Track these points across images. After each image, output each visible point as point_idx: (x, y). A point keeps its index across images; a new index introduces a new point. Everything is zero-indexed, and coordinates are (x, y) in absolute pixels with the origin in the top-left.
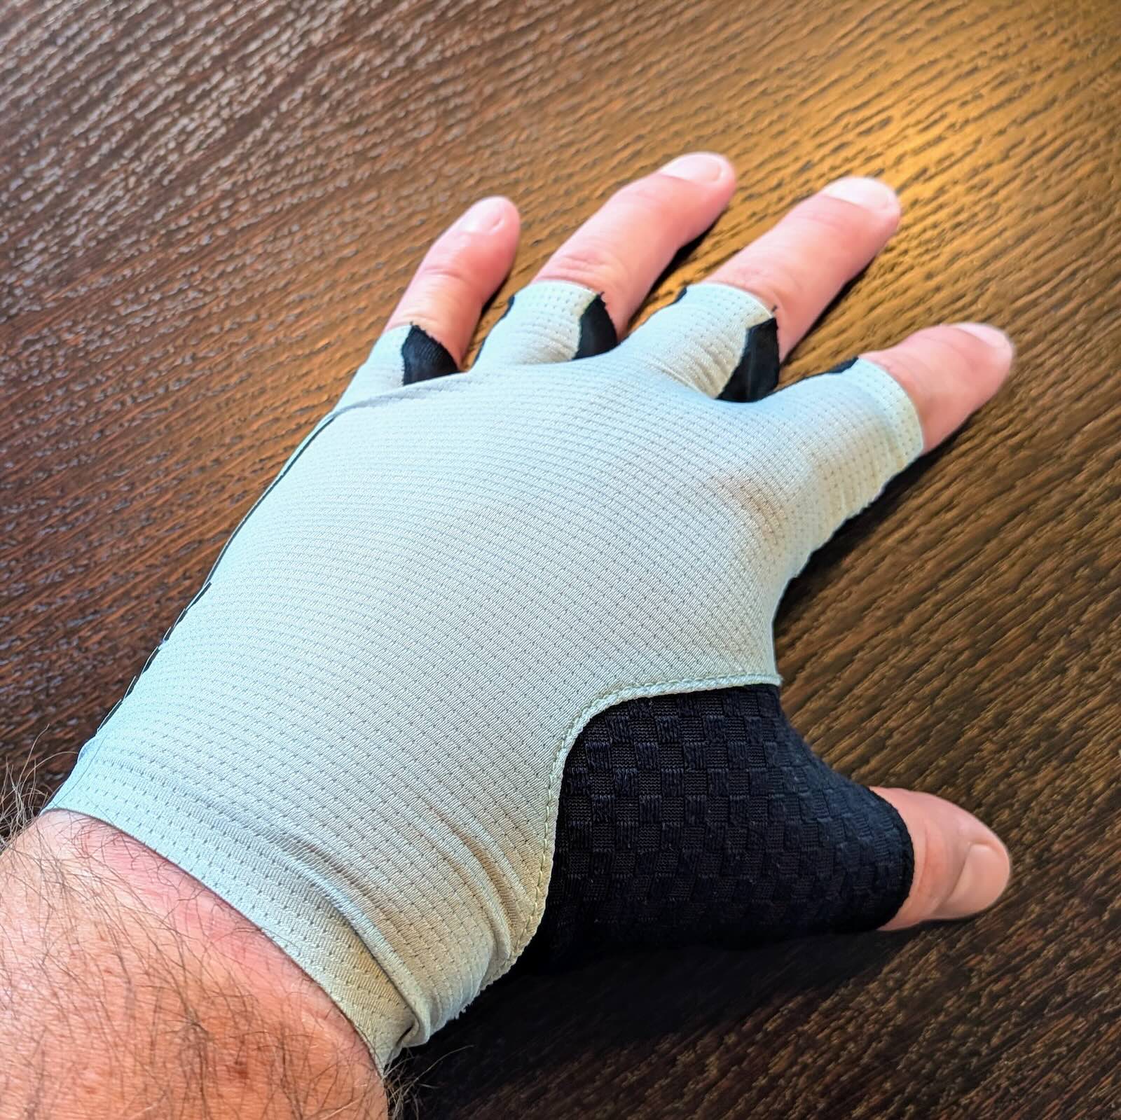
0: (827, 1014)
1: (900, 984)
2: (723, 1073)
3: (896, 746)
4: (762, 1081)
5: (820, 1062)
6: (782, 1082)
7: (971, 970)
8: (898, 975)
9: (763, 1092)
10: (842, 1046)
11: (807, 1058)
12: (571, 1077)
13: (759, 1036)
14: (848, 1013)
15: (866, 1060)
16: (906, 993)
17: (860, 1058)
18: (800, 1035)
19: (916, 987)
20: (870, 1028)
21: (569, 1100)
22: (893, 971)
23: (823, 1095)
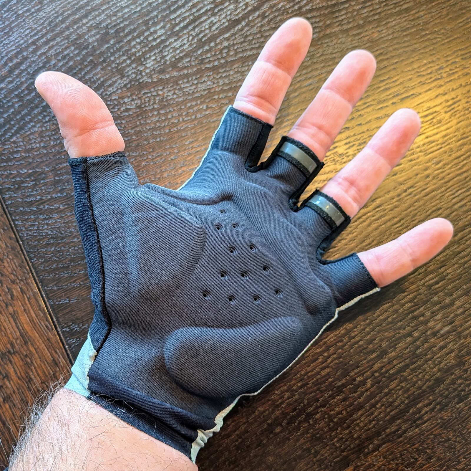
0: (412, 370)
1: (440, 363)
2: (372, 386)
3: (449, 279)
4: (386, 390)
5: (408, 386)
6: (393, 392)
7: (466, 361)
8: (439, 359)
9: (386, 394)
10: (416, 382)
11: (403, 384)
12: (317, 380)
13: (387, 374)
14: (420, 371)
15: (424, 388)
16: (441, 366)
17: (422, 387)
18: (402, 376)
19: (446, 365)
20: (427, 377)
21: (315, 388)
22: (438, 358)
23: (407, 398)
